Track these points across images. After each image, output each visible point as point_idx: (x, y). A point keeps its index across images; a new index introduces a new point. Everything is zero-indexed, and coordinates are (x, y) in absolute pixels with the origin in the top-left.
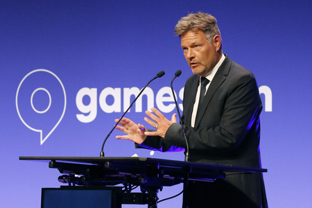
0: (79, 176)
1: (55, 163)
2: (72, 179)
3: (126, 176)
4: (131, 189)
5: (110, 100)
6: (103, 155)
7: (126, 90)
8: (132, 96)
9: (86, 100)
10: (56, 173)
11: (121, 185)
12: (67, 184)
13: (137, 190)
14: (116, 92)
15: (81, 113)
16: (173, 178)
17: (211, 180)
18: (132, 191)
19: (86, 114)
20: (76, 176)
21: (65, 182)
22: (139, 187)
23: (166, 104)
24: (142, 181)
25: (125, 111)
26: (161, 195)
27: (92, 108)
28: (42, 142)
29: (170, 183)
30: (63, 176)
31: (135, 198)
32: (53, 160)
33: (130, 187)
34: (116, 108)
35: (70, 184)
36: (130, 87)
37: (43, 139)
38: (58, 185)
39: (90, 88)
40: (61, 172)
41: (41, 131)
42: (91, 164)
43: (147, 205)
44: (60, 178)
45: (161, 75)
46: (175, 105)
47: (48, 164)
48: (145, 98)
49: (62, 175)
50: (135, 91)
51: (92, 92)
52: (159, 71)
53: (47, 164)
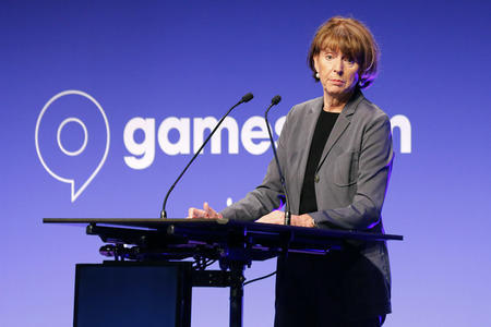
0: (130, 246)
1: (95, 228)
2: (120, 251)
3: (198, 246)
4: (205, 266)
5: (174, 136)
6: (165, 215)
7: (197, 121)
8: (207, 130)
9: (139, 136)
10: (97, 241)
11: (191, 259)
12: (113, 258)
13: (215, 266)
14: (182, 125)
15: (130, 155)
16: (267, 249)
17: (321, 252)
18: (207, 268)
19: (139, 157)
20: (125, 246)
21: (109, 255)
22: (217, 262)
23: (256, 141)
24: (222, 253)
25: (195, 152)
26: (248, 273)
27: (148, 147)
28: (74, 198)
29: (262, 257)
30: (107, 246)
31: (211, 279)
32: (93, 223)
33: (205, 263)
34: (182, 147)
35: (117, 258)
36: (203, 117)
37: (75, 192)
38: (99, 259)
39: (144, 118)
40: (104, 241)
41: (72, 182)
42: (147, 229)
43: (228, 288)
44: (103, 249)
45: (248, 98)
46: (269, 143)
47: (85, 229)
48: (225, 133)
49: (105, 244)
50: (211, 122)
51: (147, 125)
52: (245, 93)
53: (83, 228)
